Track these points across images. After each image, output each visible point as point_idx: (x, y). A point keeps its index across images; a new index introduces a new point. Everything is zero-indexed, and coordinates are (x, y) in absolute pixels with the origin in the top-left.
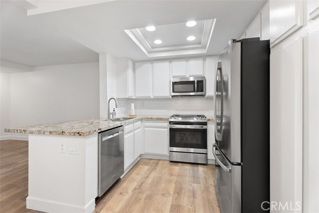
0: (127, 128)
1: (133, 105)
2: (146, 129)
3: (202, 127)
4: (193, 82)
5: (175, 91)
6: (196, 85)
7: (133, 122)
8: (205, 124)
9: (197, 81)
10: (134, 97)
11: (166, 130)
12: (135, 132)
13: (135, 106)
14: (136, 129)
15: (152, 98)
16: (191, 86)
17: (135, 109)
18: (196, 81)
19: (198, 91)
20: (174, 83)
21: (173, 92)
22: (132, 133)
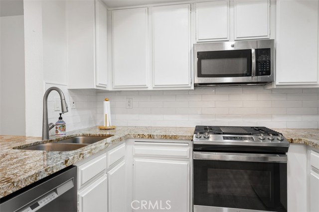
0: (84, 170)
1: (107, 104)
2: (137, 160)
3: (265, 158)
4: (246, 53)
5: (203, 73)
6: (254, 61)
7: (107, 148)
8: (282, 151)
9: (257, 50)
10: (109, 88)
11: (185, 163)
12: (111, 173)
13: (112, 108)
14: (112, 166)
15: (150, 88)
16: (241, 62)
17: (112, 113)
18: (253, 51)
19: (257, 74)
20: (202, 56)
21: (200, 75)
22: (104, 178)
